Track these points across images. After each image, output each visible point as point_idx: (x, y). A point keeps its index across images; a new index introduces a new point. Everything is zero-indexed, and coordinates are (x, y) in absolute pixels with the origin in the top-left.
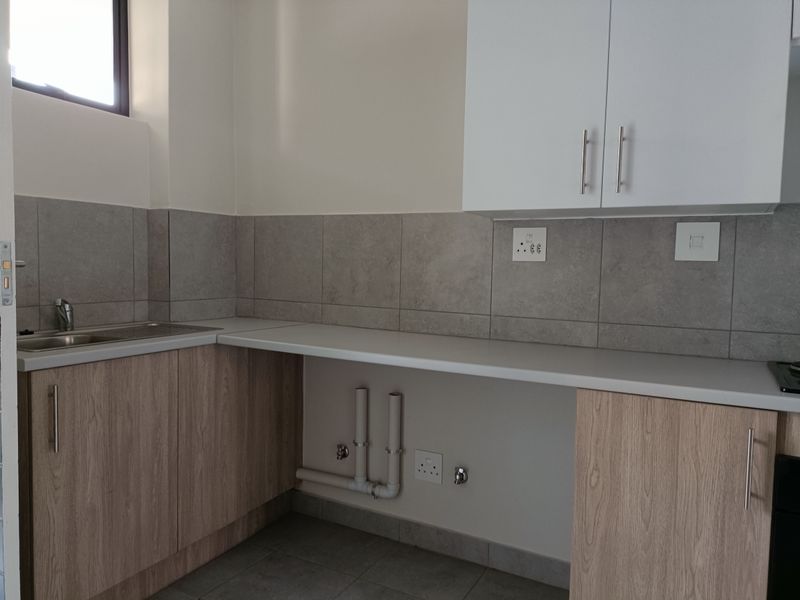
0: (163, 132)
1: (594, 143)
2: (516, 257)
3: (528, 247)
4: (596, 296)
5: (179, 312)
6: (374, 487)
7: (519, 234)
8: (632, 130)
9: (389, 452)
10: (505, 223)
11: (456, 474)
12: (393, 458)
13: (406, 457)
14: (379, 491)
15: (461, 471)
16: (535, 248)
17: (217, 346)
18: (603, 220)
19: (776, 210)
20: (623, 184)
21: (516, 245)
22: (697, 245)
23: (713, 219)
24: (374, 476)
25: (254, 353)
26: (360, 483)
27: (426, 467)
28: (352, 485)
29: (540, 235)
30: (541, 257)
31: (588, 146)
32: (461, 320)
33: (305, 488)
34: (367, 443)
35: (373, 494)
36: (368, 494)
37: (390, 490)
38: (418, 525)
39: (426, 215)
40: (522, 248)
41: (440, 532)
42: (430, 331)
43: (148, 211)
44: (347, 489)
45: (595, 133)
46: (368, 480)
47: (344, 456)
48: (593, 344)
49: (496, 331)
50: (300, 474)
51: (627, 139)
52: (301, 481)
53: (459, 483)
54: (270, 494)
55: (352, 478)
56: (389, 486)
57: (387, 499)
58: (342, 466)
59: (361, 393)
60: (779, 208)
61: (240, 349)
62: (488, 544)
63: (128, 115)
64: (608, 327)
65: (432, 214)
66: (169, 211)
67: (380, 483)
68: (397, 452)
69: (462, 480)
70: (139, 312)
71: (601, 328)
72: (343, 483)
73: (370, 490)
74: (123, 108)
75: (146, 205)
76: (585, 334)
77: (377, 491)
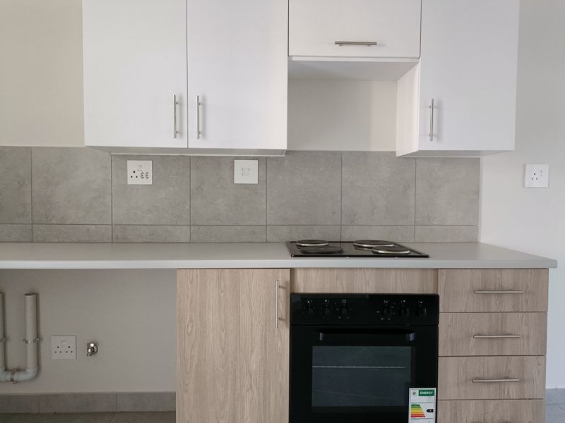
1: (181, 105)
2: (130, 182)
3: (138, 174)
4: (188, 207)
6: (13, 374)
7: (132, 165)
8: (204, 99)
9: (27, 342)
10: (121, 156)
11: (88, 349)
12: (31, 346)
13: (43, 345)
14: (19, 377)
15: (92, 345)
16: (144, 175)
18: (190, 157)
19: (286, 154)
20: (201, 133)
21: (130, 173)
22: (246, 174)
23: (254, 158)
24: (12, 364)
27: (61, 349)
29: (147, 166)
30: (149, 181)
31: (177, 106)
32: (88, 230)
35: (12, 380)
36: (7, 381)
37: (30, 372)
38: (57, 396)
39: (53, 148)
40: (134, 175)
41: (75, 396)
42: (61, 240)
45: (181, 98)
46: (6, 370)
48: (188, 240)
49: (117, 236)
51: (201, 104)
53: (90, 355)
56: (27, 370)
57: (25, 381)
60: (288, 152)
62: (116, 395)
64: (196, 228)
65: (58, 148)
67: (19, 370)
68: (34, 341)
69: (93, 352)
71: (192, 229)
73: (9, 377)
76: (182, 234)
77: (16, 377)
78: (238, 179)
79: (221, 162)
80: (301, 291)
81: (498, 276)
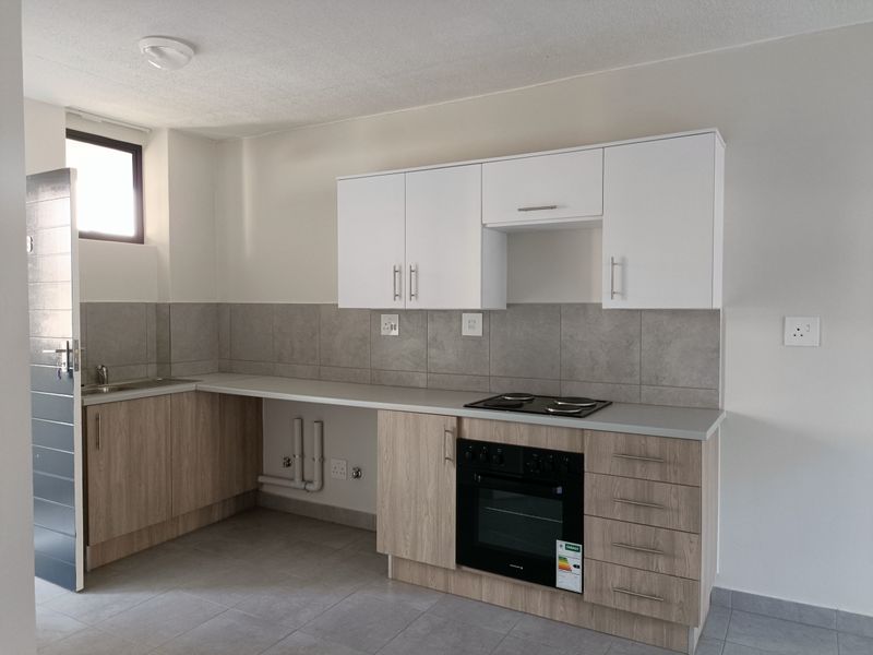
0: (166, 253)
1: (400, 272)
2: (383, 333)
3: (389, 326)
4: (425, 356)
5: (176, 371)
6: (306, 484)
7: (385, 319)
8: (417, 267)
10: (377, 311)
11: (354, 472)
12: (318, 465)
13: (326, 464)
14: (309, 487)
15: (357, 470)
16: (393, 327)
17: (196, 391)
19: (507, 307)
21: (383, 325)
22: (472, 326)
23: (479, 311)
24: (306, 478)
25: (224, 397)
26: (298, 483)
27: (337, 469)
28: (292, 484)
29: (395, 320)
30: (396, 333)
33: (265, 489)
34: (302, 455)
35: (305, 489)
36: (302, 489)
37: (315, 486)
38: (334, 508)
40: (386, 328)
43: (157, 305)
44: (290, 487)
45: (400, 267)
46: (303, 480)
47: (289, 465)
48: (425, 386)
49: (374, 379)
50: (261, 479)
51: (415, 271)
52: (262, 484)
53: (355, 478)
54: (237, 490)
55: (292, 480)
56: (316, 483)
57: (312, 492)
58: (286, 472)
59: (297, 422)
61: (213, 394)
63: (143, 243)
64: (432, 375)
66: (170, 304)
67: (310, 482)
68: (320, 460)
69: (357, 476)
70: (151, 371)
71: (429, 376)
72: (286, 483)
73: (303, 486)
74: (140, 239)
75: (155, 300)
76: (421, 380)
77: (308, 487)
78: (466, 332)
79: (453, 316)
80: (467, 437)
81: (643, 442)
